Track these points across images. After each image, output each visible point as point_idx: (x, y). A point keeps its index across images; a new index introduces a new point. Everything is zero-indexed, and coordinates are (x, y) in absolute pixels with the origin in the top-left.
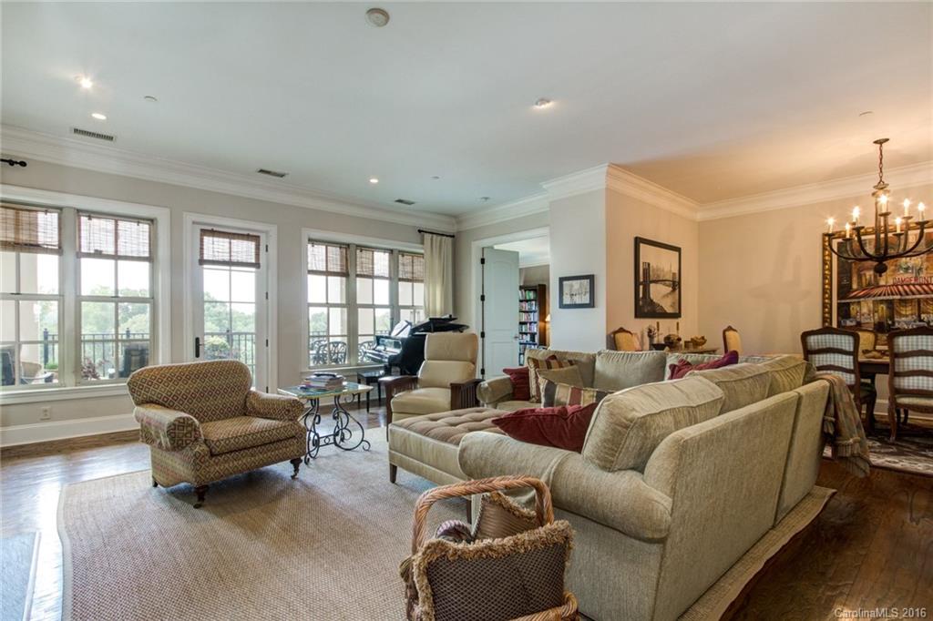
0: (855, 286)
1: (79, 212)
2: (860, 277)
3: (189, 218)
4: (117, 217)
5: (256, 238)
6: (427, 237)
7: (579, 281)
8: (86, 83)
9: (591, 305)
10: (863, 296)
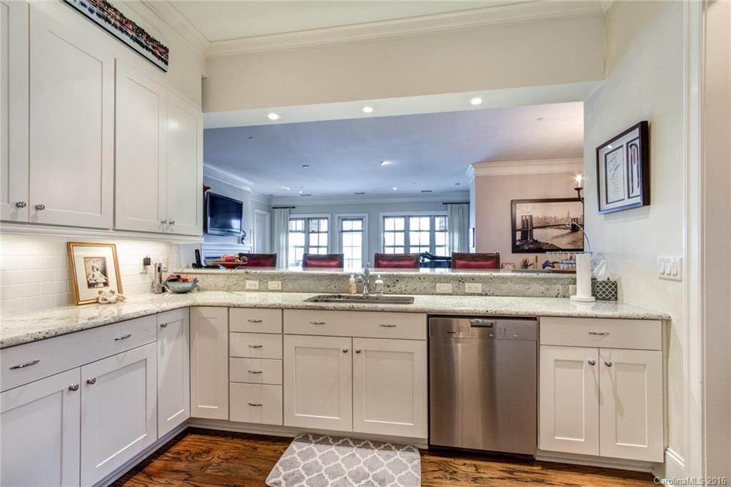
1: (309, 219)
3: (337, 215)
4: (318, 219)
5: (362, 219)
6: (449, 206)
8: (288, 189)
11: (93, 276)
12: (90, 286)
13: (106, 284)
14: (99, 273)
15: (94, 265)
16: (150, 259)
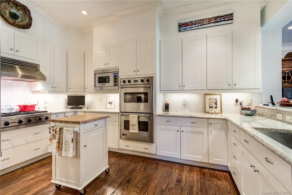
11: (212, 104)
12: (210, 107)
13: (216, 108)
14: (214, 104)
15: (212, 101)
16: (238, 100)
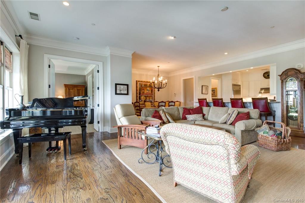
0: (141, 93)
2: (142, 91)
7: (123, 86)
9: (127, 94)
10: (142, 95)
